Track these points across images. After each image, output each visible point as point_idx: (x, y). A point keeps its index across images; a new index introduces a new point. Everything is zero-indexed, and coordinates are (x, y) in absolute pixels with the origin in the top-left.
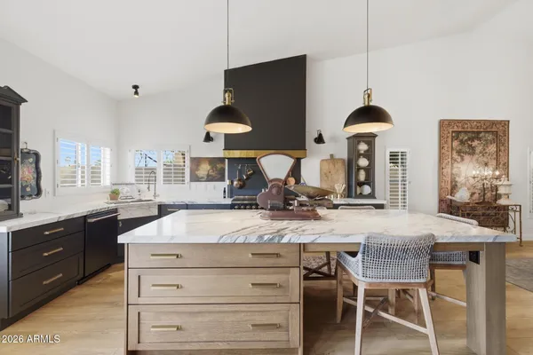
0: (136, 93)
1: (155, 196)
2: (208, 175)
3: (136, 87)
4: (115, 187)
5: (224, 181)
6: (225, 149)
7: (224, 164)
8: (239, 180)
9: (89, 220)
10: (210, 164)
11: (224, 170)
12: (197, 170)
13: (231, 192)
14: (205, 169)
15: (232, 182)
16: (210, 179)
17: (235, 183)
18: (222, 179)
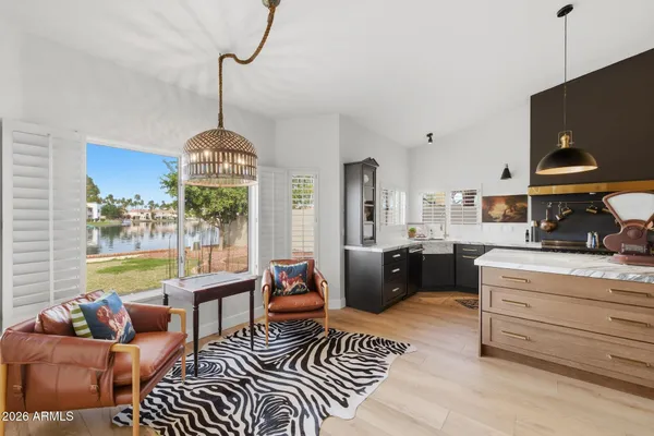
0: (430, 140)
1: (445, 235)
2: (505, 216)
3: (430, 135)
4: (411, 227)
5: (525, 221)
6: (531, 186)
7: (527, 203)
8: (549, 221)
9: (411, 251)
10: (507, 203)
11: (526, 209)
12: (491, 209)
13: (537, 235)
14: (499, 209)
15: (539, 224)
16: (506, 219)
17: (543, 225)
18: (523, 219)
